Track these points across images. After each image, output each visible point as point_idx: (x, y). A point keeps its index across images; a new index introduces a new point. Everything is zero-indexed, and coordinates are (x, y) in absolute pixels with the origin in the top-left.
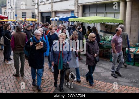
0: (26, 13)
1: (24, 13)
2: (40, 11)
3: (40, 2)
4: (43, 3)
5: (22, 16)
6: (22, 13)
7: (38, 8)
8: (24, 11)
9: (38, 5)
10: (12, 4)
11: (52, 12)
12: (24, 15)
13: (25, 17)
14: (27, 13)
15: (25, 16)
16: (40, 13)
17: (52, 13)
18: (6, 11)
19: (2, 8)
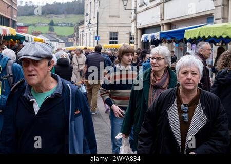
0: (117, 33)
1: (114, 33)
2: (139, 26)
3: (140, 6)
4: (145, 7)
5: (111, 39)
6: (111, 33)
7: (135, 19)
8: (114, 30)
9: (136, 13)
10: (92, 18)
11: (162, 24)
12: (114, 39)
13: (116, 43)
14: (119, 33)
15: (117, 39)
16: (139, 31)
17: (162, 27)
18: (83, 31)
19: (79, 27)
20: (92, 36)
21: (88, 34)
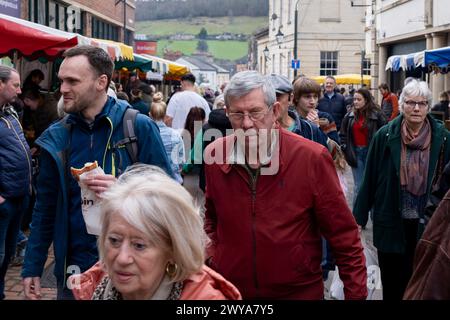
0: (336, 53)
1: (329, 53)
2: (381, 40)
5: (323, 66)
6: (323, 54)
8: (330, 47)
9: (375, 13)
10: (285, 23)
11: (430, 34)
12: (329, 65)
13: (335, 73)
14: (340, 54)
15: (335, 65)
16: (381, 50)
17: (428, 41)
18: (267, 50)
19: (259, 42)
20: (285, 60)
21: (277, 56)
